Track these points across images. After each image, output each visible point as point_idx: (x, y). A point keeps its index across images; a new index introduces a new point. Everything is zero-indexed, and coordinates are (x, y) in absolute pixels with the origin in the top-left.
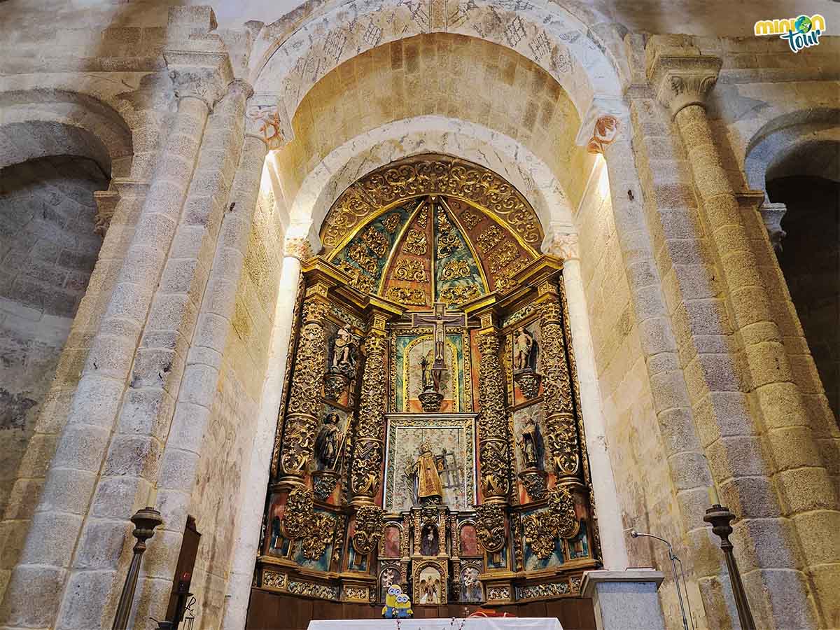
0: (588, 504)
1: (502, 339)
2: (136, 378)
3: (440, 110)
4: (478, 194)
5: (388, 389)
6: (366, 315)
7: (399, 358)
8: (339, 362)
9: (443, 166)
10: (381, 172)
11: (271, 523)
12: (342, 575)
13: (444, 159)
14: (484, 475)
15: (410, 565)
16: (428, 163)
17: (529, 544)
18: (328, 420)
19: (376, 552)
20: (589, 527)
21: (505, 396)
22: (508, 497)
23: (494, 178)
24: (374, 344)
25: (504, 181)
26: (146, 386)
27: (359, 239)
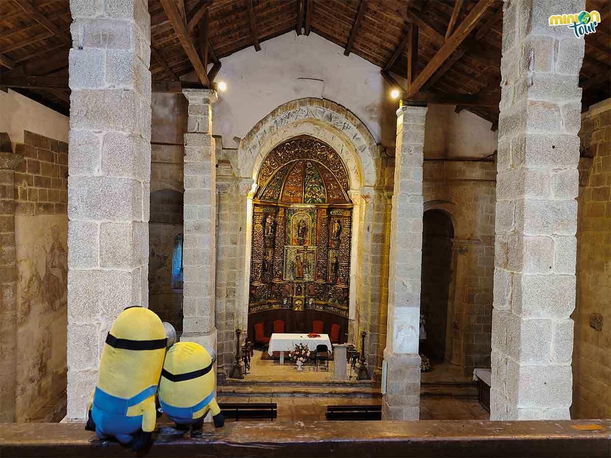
0: (348, 293)
1: (329, 218)
2: (227, 295)
4: (325, 160)
5: (285, 235)
6: (277, 209)
7: (289, 221)
8: (267, 233)
9: (310, 143)
12: (271, 301)
13: (311, 138)
14: (318, 272)
16: (304, 140)
17: (330, 295)
21: (328, 243)
22: (325, 279)
23: (332, 151)
24: (280, 220)
25: (336, 154)
26: (231, 298)
27: (274, 178)
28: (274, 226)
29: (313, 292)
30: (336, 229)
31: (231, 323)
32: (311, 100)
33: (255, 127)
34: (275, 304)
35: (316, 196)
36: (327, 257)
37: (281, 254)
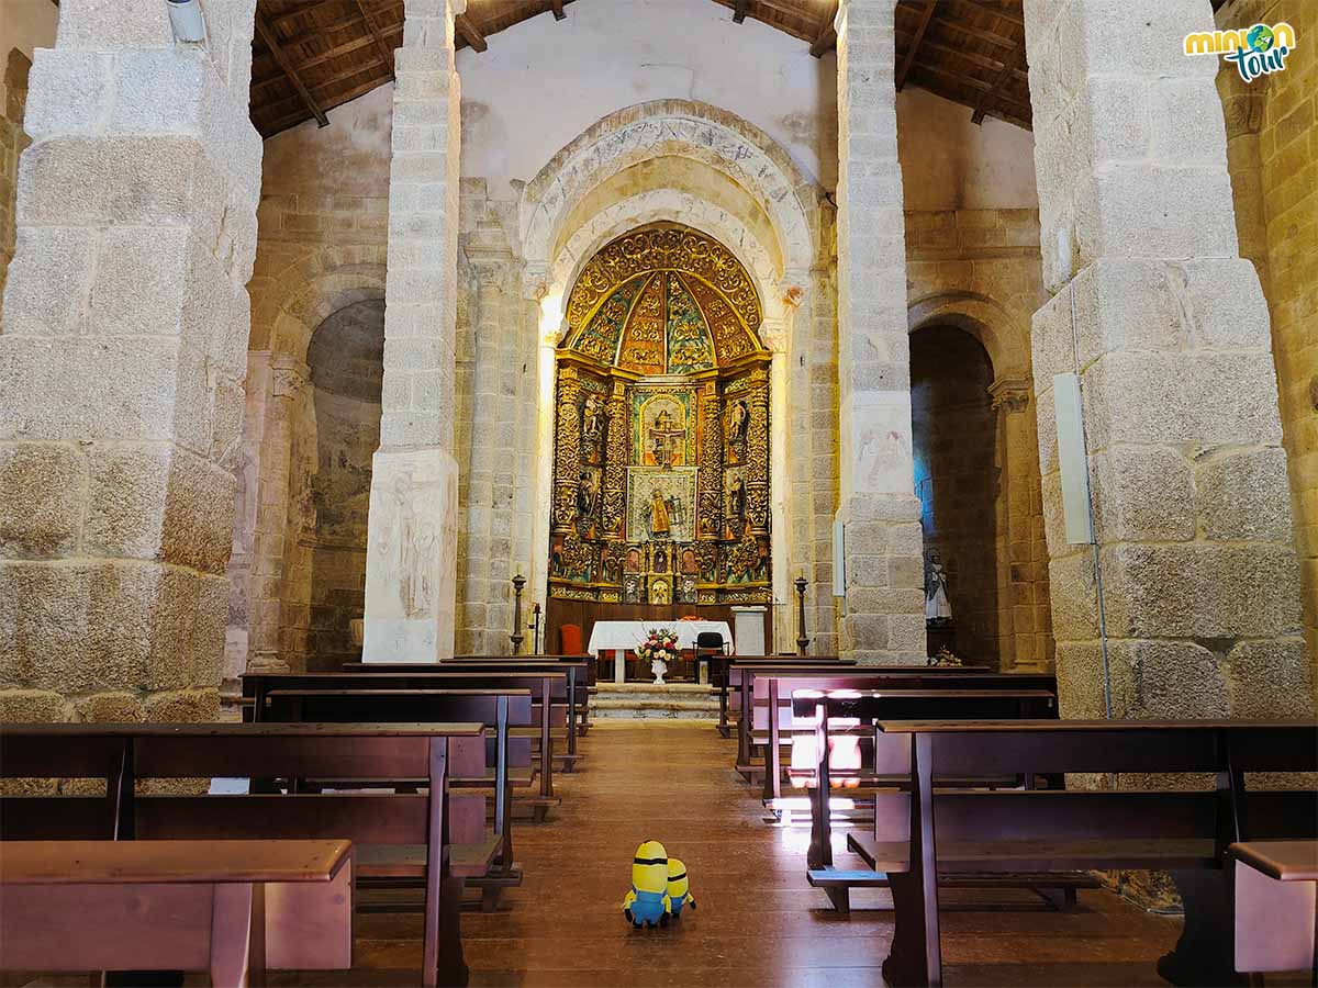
0: (768, 547)
1: (723, 403)
2: (495, 503)
3: (673, 186)
4: (708, 269)
5: (628, 444)
6: (608, 381)
7: (636, 415)
8: (589, 430)
9: (675, 236)
10: (619, 241)
11: (554, 556)
12: (600, 585)
13: (677, 227)
14: (702, 518)
15: (646, 578)
16: (662, 231)
17: (730, 567)
18: (583, 477)
19: (622, 569)
20: (767, 561)
21: (722, 454)
22: (718, 533)
23: (723, 252)
24: (615, 409)
25: (732, 256)
26: (502, 508)
27: (600, 313)
28: (604, 419)
29: (692, 568)
30: (737, 418)
31: (503, 565)
32: (668, 105)
33: (553, 160)
34: (609, 590)
35: (694, 359)
36: (721, 485)
37: (621, 478)
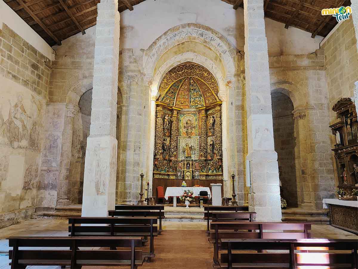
0: (222, 162)
1: (207, 117)
2: (135, 150)
3: (191, 51)
4: (202, 76)
5: (178, 129)
6: (172, 110)
7: (180, 121)
8: (166, 126)
9: (192, 66)
10: (175, 68)
12: (169, 173)
13: (192, 64)
14: (201, 152)
15: (184, 171)
16: (188, 65)
17: (210, 168)
18: (164, 140)
19: (176, 168)
20: (221, 166)
21: (207, 133)
22: (206, 157)
23: (206, 71)
24: (174, 119)
25: (209, 72)
26: (137, 152)
27: (169, 90)
28: (171, 122)
29: (198, 168)
30: (211, 121)
31: (137, 170)
33: (154, 43)
34: (172, 175)
35: (198, 104)
36: (207, 142)
37: (176, 140)
